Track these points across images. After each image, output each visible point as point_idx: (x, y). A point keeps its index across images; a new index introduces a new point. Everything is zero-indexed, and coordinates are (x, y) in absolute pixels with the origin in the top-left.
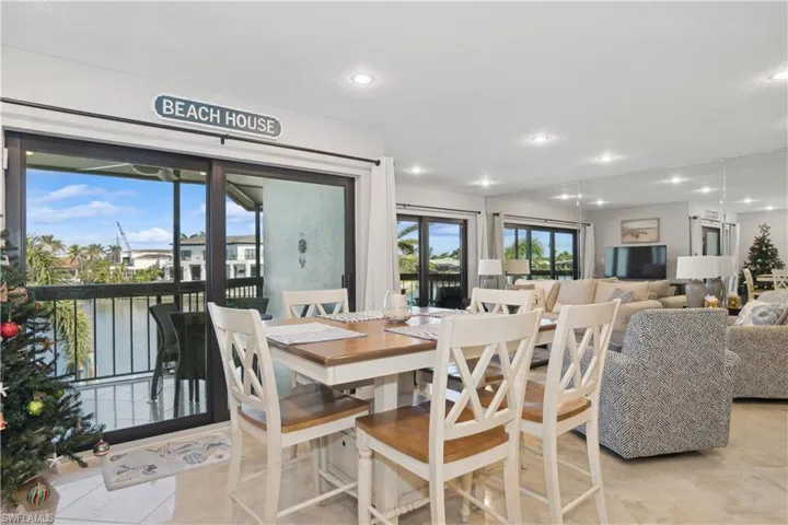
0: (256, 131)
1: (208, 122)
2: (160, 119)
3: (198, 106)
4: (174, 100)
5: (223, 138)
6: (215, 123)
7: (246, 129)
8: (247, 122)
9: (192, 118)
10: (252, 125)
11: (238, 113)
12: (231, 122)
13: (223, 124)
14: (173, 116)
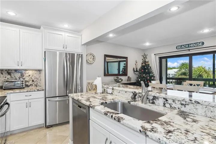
0: (197, 46)
1: (186, 48)
2: (177, 50)
3: (183, 45)
4: (179, 46)
5: (189, 50)
6: (187, 47)
7: (195, 46)
8: (195, 45)
9: (182, 48)
10: (196, 45)
11: (192, 44)
12: (191, 46)
13: (189, 47)
14: (179, 49)
